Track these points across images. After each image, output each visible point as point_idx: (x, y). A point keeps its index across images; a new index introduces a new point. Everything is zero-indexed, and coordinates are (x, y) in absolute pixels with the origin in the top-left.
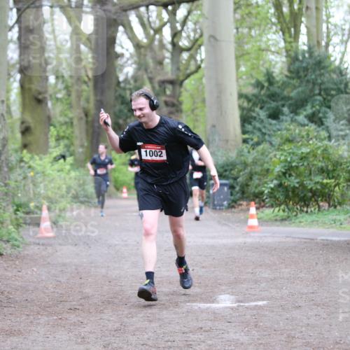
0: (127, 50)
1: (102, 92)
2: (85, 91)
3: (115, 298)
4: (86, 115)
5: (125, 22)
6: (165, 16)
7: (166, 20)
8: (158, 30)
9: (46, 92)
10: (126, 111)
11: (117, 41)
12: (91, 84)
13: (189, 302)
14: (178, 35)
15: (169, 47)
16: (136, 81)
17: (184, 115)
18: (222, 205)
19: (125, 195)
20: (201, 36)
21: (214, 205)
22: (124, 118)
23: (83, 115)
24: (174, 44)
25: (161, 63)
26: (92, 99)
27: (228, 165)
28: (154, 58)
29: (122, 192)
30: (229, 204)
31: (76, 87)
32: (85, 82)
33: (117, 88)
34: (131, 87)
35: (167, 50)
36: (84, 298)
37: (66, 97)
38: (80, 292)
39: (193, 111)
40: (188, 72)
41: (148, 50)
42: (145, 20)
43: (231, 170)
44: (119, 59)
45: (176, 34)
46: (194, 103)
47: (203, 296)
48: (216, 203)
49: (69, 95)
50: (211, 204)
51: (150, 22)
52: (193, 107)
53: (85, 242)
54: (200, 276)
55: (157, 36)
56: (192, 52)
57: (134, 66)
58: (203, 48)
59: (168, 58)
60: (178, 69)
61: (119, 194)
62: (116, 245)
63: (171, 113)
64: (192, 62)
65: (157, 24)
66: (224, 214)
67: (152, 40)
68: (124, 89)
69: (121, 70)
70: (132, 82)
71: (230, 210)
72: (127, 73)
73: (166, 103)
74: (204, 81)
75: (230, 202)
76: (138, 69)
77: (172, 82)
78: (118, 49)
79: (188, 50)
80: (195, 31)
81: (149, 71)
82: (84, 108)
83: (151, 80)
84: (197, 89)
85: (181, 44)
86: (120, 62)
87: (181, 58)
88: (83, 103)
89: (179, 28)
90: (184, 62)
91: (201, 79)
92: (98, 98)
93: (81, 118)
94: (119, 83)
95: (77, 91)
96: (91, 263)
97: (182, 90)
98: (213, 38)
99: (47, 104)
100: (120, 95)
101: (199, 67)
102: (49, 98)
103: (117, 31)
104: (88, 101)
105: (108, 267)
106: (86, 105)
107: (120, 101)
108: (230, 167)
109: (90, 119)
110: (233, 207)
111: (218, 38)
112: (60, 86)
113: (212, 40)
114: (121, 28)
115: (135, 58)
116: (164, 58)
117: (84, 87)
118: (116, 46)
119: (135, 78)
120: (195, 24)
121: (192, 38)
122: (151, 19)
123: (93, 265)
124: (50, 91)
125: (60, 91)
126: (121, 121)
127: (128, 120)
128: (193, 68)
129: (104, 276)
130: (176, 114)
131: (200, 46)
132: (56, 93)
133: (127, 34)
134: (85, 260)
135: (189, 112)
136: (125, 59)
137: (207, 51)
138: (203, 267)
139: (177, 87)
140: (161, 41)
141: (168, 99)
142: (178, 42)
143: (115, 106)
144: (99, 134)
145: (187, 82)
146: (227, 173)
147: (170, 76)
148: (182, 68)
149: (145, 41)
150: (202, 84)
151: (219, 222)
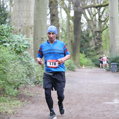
0: (84, 21)
1: (77, 35)
2: (71, 34)
3: (81, 100)
4: (72, 42)
5: (84, 13)
6: (97, 11)
7: (97, 12)
8: (94, 15)
9: (59, 35)
10: (84, 41)
11: (81, 19)
12: (73, 32)
13: (104, 102)
14: (101, 17)
15: (98, 21)
16: (87, 31)
17: (102, 42)
18: (115, 71)
19: (84, 67)
20: (108, 17)
21: (112, 71)
22: (84, 43)
23: (70, 42)
24: (99, 20)
25: (95, 26)
26: (73, 37)
27: (116, 58)
28: (93, 24)
29: (83, 66)
30: (117, 71)
31: (68, 33)
32: (71, 32)
33: (81, 33)
34: (86, 33)
35: (97, 22)
36: (71, 100)
37: (65, 36)
38: (69, 98)
39: (105, 41)
40: (104, 28)
41: (91, 22)
42: (90, 12)
43: (118, 60)
44: (82, 24)
45: (100, 17)
46: (106, 38)
47: (109, 100)
48: (113, 70)
49: (66, 36)
50: (111, 71)
51: (92, 13)
52: (105, 40)
53: (71, 83)
54: (108, 93)
55: (94, 17)
56: (105, 22)
57: (87, 27)
58: (109, 21)
59: (97, 24)
60: (101, 28)
61: (82, 67)
62: (81, 83)
63: (98, 41)
64: (105, 26)
65: (94, 13)
66: (115, 74)
67: (92, 18)
68: (84, 34)
69: (83, 28)
70: (86, 32)
71: (117, 72)
72: (85, 29)
73: (97, 38)
74: (109, 31)
75: (117, 70)
76: (88, 28)
77: (99, 32)
78: (82, 21)
79: (104, 21)
80: (106, 15)
81: (91, 28)
82: (71, 40)
83: (92, 31)
84: (107, 34)
85: (102, 20)
86: (82, 25)
87: (102, 24)
88: (70, 38)
89: (101, 15)
90: (103, 25)
91: (108, 30)
92: (75, 37)
93: (70, 43)
94: (82, 32)
95: (69, 34)
96: (73, 89)
97: (102, 34)
98: (112, 18)
99: (59, 38)
100: (82, 36)
101: (107, 27)
102: (60, 37)
103: (81, 15)
104: (72, 37)
105: (78, 90)
106: (71, 39)
107: (82, 37)
108: (117, 59)
109: (73, 43)
110: (118, 71)
111: (113, 18)
112: (63, 33)
113: (111, 18)
114: (83, 15)
115: (87, 24)
116: (96, 24)
117: (71, 33)
118: (81, 20)
119: (87, 30)
120: (106, 13)
121: (105, 18)
122: (92, 12)
123: (74, 90)
124: (60, 34)
125: (63, 34)
126: (82, 44)
127: (85, 44)
128: (105, 27)
129: (77, 93)
130: (100, 42)
131: (108, 20)
132: (62, 35)
133: (85, 17)
134: (71, 88)
135: (104, 41)
136: (84, 25)
137: (110, 22)
138: (109, 91)
139: (101, 33)
140: (95, 19)
141: (97, 37)
142: (101, 19)
143: (81, 39)
144: (75, 48)
145: (103, 32)
146: (116, 61)
147: (98, 30)
148: (102, 27)
149: (90, 19)
150: (108, 32)
151: (114, 77)
